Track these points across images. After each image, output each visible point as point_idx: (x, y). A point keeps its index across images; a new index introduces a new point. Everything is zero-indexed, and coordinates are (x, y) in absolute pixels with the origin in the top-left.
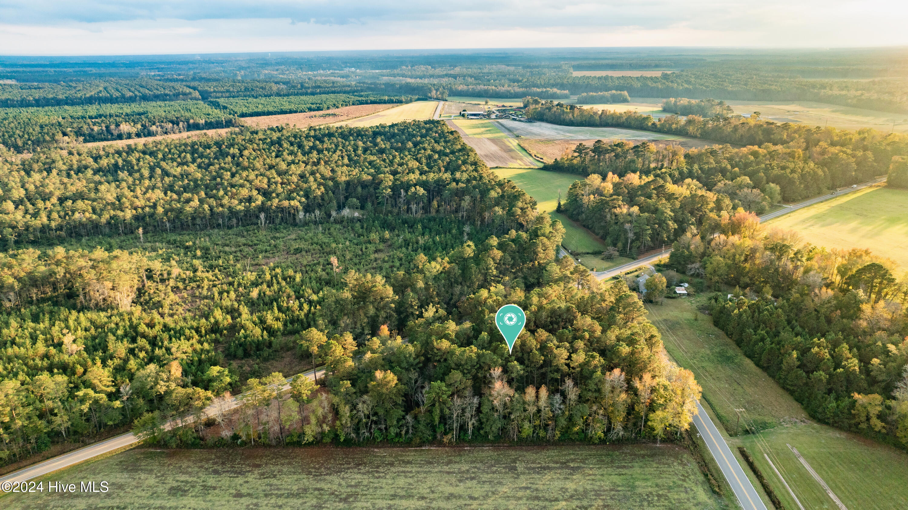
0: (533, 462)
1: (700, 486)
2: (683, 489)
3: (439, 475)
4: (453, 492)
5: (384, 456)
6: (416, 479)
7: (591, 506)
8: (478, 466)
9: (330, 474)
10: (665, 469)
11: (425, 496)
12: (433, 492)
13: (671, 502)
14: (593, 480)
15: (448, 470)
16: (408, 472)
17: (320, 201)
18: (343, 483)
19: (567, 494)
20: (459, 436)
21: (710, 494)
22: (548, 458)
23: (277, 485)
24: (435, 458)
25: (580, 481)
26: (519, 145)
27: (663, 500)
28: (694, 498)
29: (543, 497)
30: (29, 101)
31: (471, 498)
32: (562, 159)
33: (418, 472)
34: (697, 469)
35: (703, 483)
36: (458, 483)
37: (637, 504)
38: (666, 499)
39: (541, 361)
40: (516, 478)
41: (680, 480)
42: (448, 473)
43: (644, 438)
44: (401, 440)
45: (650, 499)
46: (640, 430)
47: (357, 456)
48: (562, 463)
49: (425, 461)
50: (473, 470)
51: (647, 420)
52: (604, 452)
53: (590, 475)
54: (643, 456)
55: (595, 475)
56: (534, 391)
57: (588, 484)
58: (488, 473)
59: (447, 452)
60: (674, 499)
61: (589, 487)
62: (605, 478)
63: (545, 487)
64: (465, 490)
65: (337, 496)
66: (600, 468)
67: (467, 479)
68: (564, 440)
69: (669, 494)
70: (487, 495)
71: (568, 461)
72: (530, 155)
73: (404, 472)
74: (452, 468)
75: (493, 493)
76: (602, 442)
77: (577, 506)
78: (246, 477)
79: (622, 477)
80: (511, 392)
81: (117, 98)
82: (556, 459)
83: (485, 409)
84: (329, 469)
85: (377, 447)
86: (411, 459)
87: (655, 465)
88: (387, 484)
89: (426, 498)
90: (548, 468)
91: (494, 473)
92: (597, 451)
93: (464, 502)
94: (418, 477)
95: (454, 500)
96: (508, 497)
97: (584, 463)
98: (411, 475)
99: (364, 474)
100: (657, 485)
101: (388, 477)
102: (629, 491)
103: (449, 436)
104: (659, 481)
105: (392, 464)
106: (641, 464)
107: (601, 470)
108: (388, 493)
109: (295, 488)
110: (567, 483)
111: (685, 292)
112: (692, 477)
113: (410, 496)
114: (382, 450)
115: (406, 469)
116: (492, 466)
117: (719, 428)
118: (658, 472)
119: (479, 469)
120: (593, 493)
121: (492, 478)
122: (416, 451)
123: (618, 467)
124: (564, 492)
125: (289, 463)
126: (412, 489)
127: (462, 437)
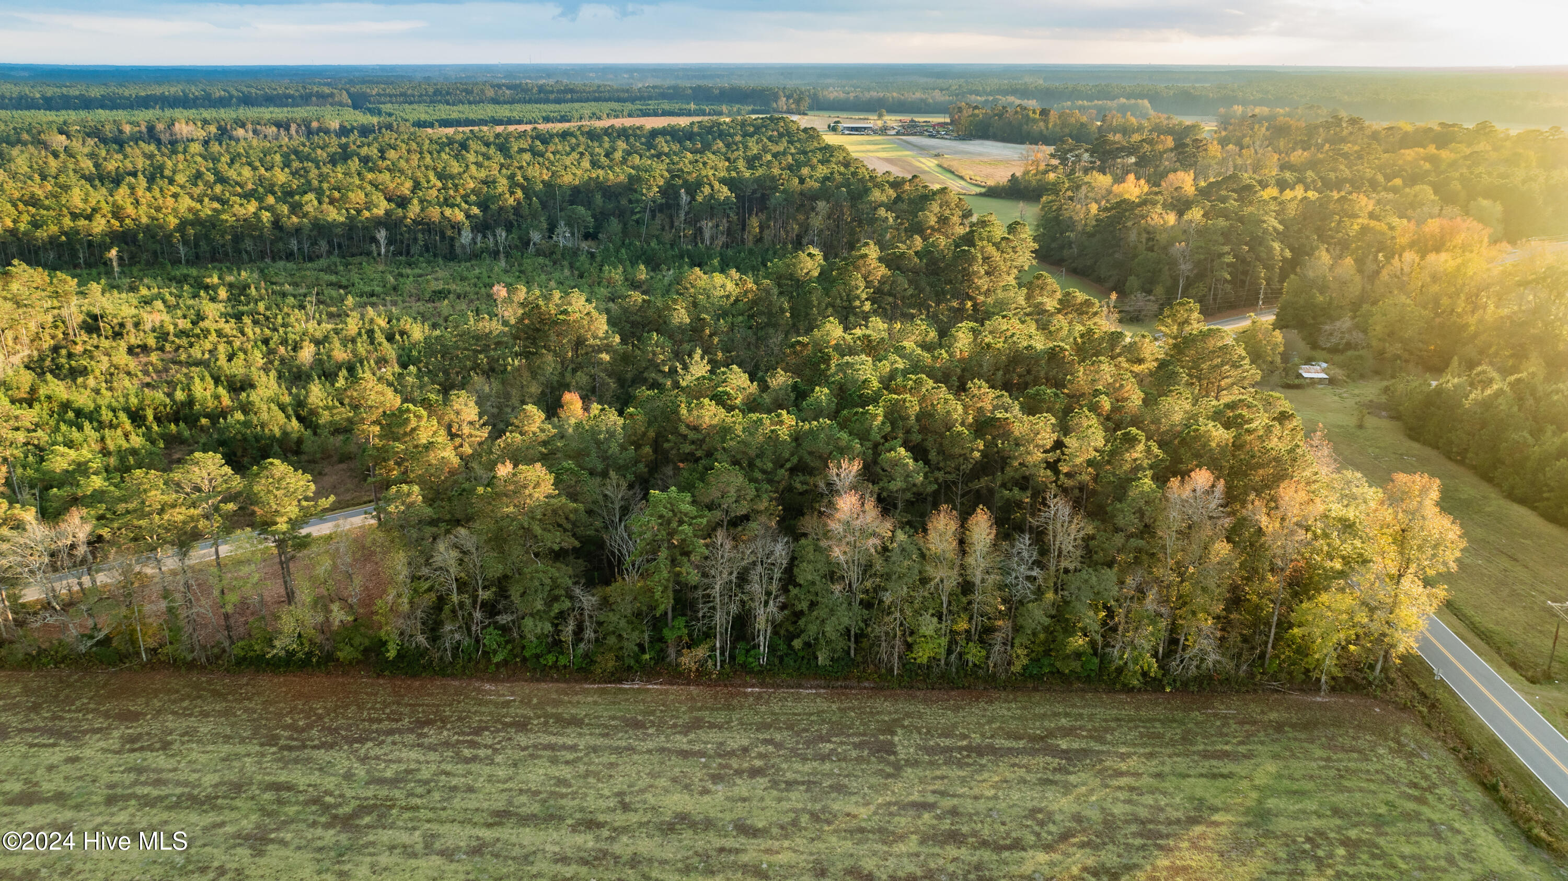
0: (946, 734)
1: (1477, 819)
2: (1424, 827)
3: (656, 758)
4: (689, 808)
5: (507, 704)
6: (582, 768)
7: (1129, 868)
8: (778, 737)
9: (332, 746)
10: (1352, 765)
11: (601, 818)
12: (626, 807)
13: (1393, 866)
14: (1132, 789)
15: (685, 747)
16: (564, 747)
17: (512, 217)
18: (360, 771)
19: (1052, 828)
20: (733, 657)
21: (1520, 845)
22: (990, 722)
23: (160, 771)
24: (652, 713)
25: (1092, 791)
26: (939, 166)
27: (1365, 857)
28: (1468, 856)
29: (974, 834)
30: (32, 99)
31: (745, 829)
32: (1026, 173)
33: (595, 749)
34: (1452, 769)
35: (1485, 812)
36: (710, 785)
37: (1280, 868)
38: (1374, 856)
39: (977, 454)
40: (889, 776)
41: (1409, 797)
42: (685, 754)
43: (1274, 677)
44: (563, 661)
45: (1320, 853)
46: (1262, 656)
47: (428, 700)
48: (1033, 739)
49: (623, 719)
50: (762, 749)
51: (1285, 625)
52: (1160, 712)
53: (1119, 774)
54: (1279, 727)
55: (1137, 775)
56: (953, 526)
57: (1116, 800)
58: (804, 759)
59: (693, 699)
60: (1403, 857)
61: (1119, 810)
62: (1167, 785)
63: (982, 805)
64: (729, 805)
65: (327, 808)
66: (1151, 755)
67: (739, 772)
68: (1039, 678)
69: (1381, 841)
70: (795, 823)
71: (1051, 734)
72: (962, 178)
73: (551, 747)
74: (698, 740)
75: (815, 817)
76: (1152, 684)
77: (1085, 869)
78: (78, 747)
79: (1221, 783)
80: (885, 528)
81: (197, 98)
82: (1013, 725)
83: (806, 573)
84: (335, 731)
85: (494, 679)
86: (581, 712)
87: (1319, 753)
88: (490, 779)
89: (600, 825)
90: (993, 751)
91: (823, 758)
92: (1138, 709)
93: (718, 842)
94: (590, 764)
95: (688, 834)
96: (862, 830)
97: (1101, 740)
98: (570, 756)
99: (432, 748)
100: (1336, 812)
101: (499, 759)
102: (1248, 825)
103: (701, 652)
104: (1340, 799)
105: (522, 726)
106: (1277, 748)
107: (1154, 762)
108: (485, 805)
109: (209, 779)
110: (1049, 795)
111: (1324, 376)
112: (1445, 791)
113: (551, 818)
114: (503, 688)
115: (561, 740)
116: (822, 739)
117: (1490, 661)
118: (1333, 773)
119: (779, 746)
120: (1134, 828)
121: (814, 773)
122: (603, 692)
123: (1206, 755)
124: (1042, 824)
125: (226, 713)
126: (563, 796)
127: (740, 659)
